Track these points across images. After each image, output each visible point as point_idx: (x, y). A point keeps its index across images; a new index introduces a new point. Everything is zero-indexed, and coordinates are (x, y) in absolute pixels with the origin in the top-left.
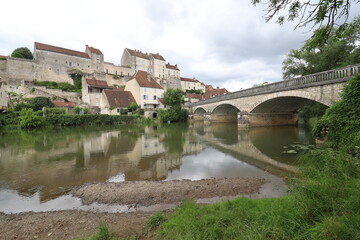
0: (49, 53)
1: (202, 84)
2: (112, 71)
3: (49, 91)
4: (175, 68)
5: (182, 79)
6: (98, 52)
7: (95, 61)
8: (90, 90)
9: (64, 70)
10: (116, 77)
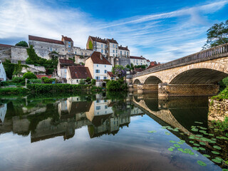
0: (37, 42)
1: (148, 61)
2: (79, 53)
3: (36, 68)
4: (126, 49)
5: (132, 57)
6: (70, 40)
7: (67, 46)
8: (62, 67)
9: (47, 53)
10: (81, 57)
